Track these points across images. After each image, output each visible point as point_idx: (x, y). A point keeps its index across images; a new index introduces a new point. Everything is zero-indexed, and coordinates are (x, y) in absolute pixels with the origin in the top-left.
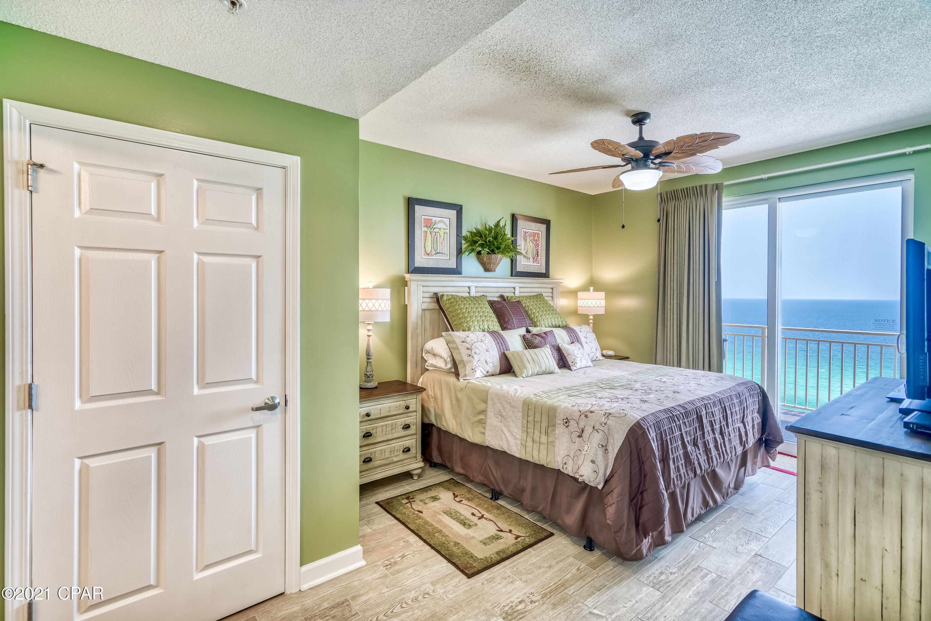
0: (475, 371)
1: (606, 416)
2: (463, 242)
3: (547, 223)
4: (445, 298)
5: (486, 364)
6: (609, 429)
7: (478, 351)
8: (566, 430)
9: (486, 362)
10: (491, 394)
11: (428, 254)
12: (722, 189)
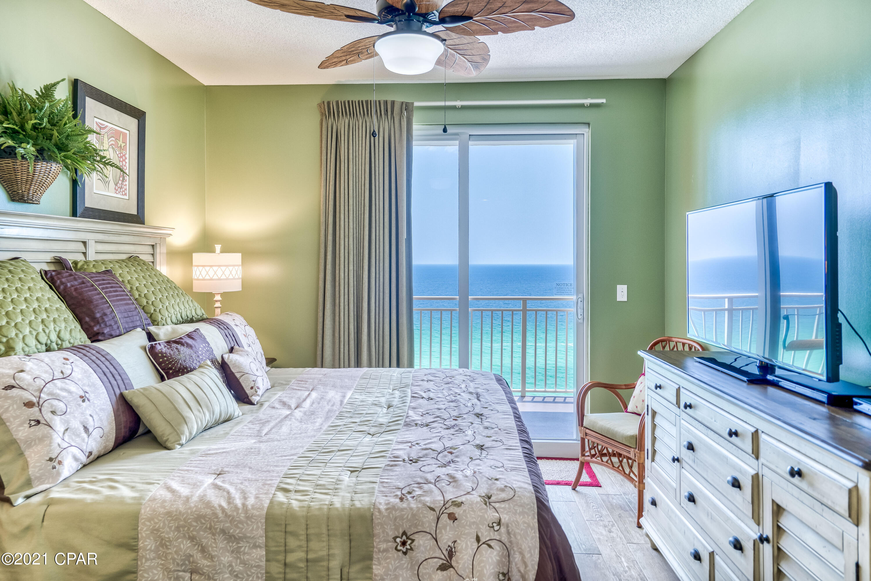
0: (60, 463)
1: (488, 504)
3: (139, 115)
5: (85, 435)
6: (509, 533)
7: (60, 406)
9: (86, 429)
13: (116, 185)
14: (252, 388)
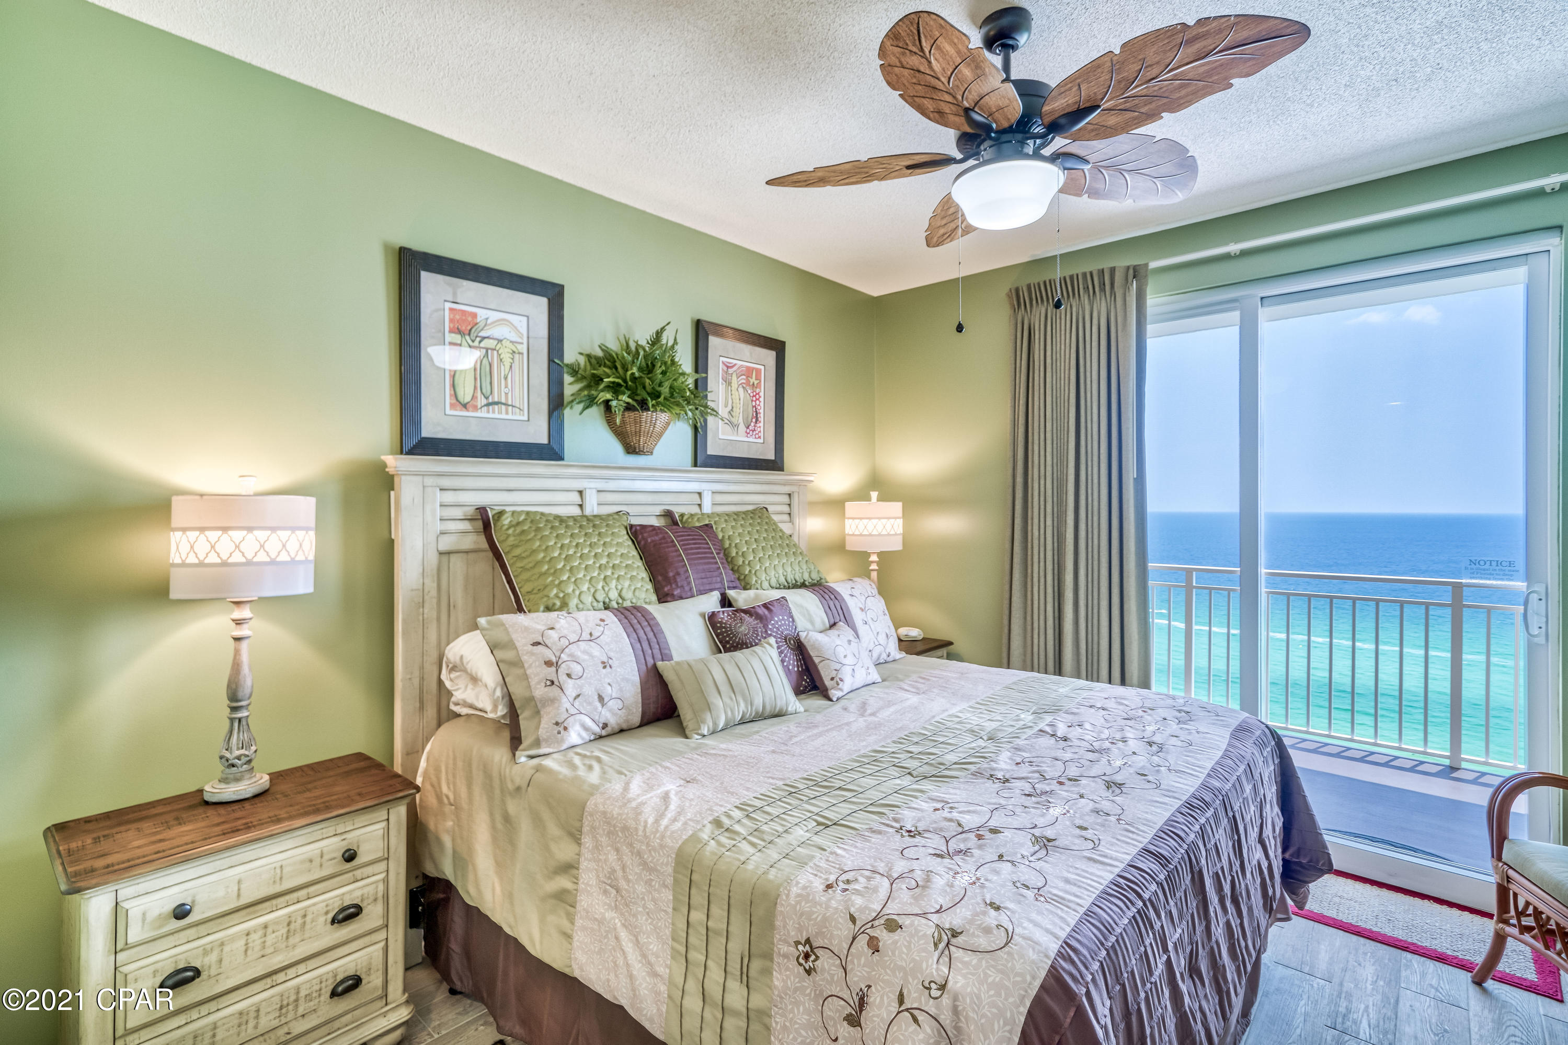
0: (565, 729)
1: (942, 946)
2: (568, 379)
3: (778, 347)
4: (506, 520)
5: (599, 705)
6: (955, 1011)
7: (576, 669)
8: (808, 982)
9: (601, 698)
10: (591, 815)
11: (465, 406)
12: (1146, 276)
13: (748, 428)
14: (832, 679)
